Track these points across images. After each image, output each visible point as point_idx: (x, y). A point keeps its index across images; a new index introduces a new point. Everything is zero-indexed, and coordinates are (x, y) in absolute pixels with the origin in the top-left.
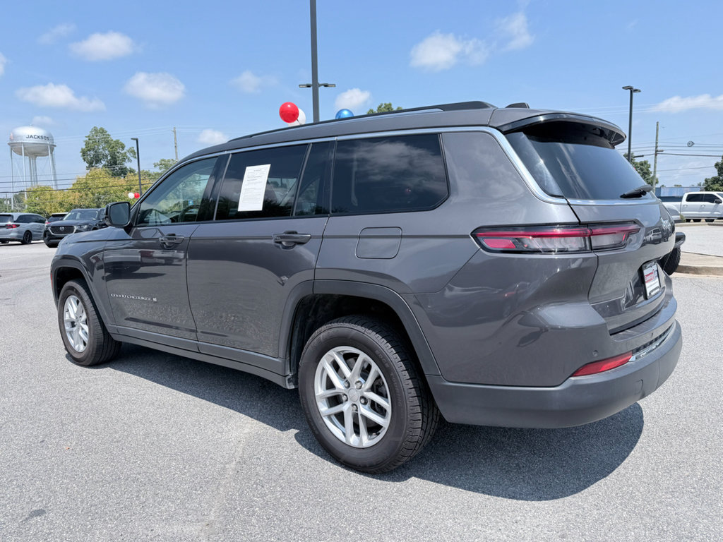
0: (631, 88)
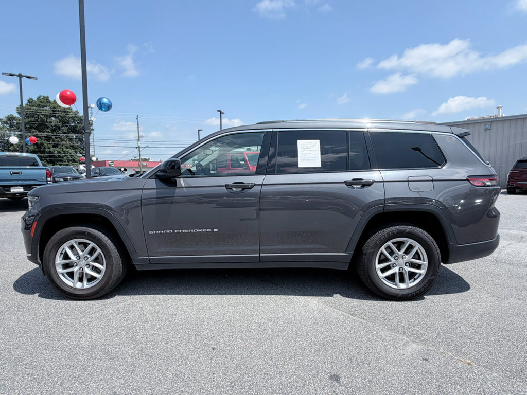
0: (220, 111)
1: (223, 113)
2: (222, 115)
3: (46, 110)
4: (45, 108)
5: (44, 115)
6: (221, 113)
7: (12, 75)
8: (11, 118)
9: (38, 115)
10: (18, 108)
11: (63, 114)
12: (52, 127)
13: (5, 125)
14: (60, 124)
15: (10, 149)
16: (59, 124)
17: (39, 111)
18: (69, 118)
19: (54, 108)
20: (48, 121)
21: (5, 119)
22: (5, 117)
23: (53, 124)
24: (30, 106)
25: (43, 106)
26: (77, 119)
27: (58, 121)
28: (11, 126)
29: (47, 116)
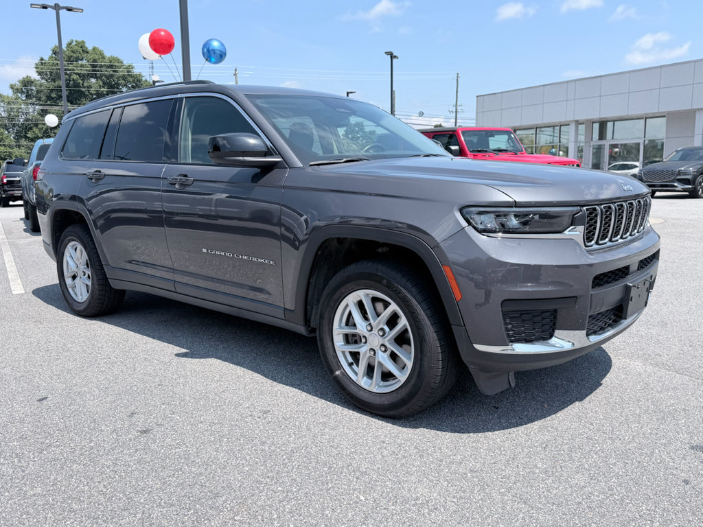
1: (395, 57)
2: (394, 60)
3: (82, 66)
4: (80, 62)
5: (79, 74)
6: (392, 56)
7: (45, 7)
8: (28, 82)
9: (70, 75)
10: (36, 64)
11: (110, 72)
12: (92, 95)
13: (19, 95)
14: (104, 90)
15: (28, 135)
16: (102, 89)
17: (71, 67)
18: (118, 78)
19: (95, 61)
20: (85, 84)
21: (19, 85)
22: (19, 81)
23: (92, 90)
24: (56, 59)
25: (77, 59)
26: (131, 79)
27: (101, 84)
28: (28, 96)
29: (83, 77)
